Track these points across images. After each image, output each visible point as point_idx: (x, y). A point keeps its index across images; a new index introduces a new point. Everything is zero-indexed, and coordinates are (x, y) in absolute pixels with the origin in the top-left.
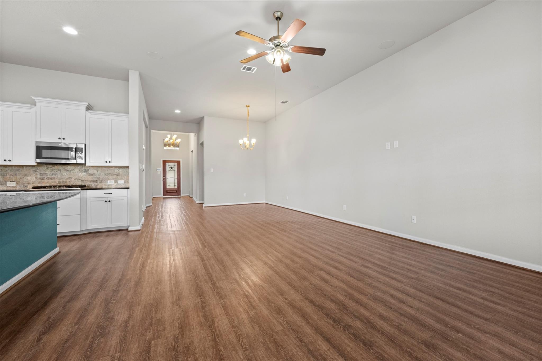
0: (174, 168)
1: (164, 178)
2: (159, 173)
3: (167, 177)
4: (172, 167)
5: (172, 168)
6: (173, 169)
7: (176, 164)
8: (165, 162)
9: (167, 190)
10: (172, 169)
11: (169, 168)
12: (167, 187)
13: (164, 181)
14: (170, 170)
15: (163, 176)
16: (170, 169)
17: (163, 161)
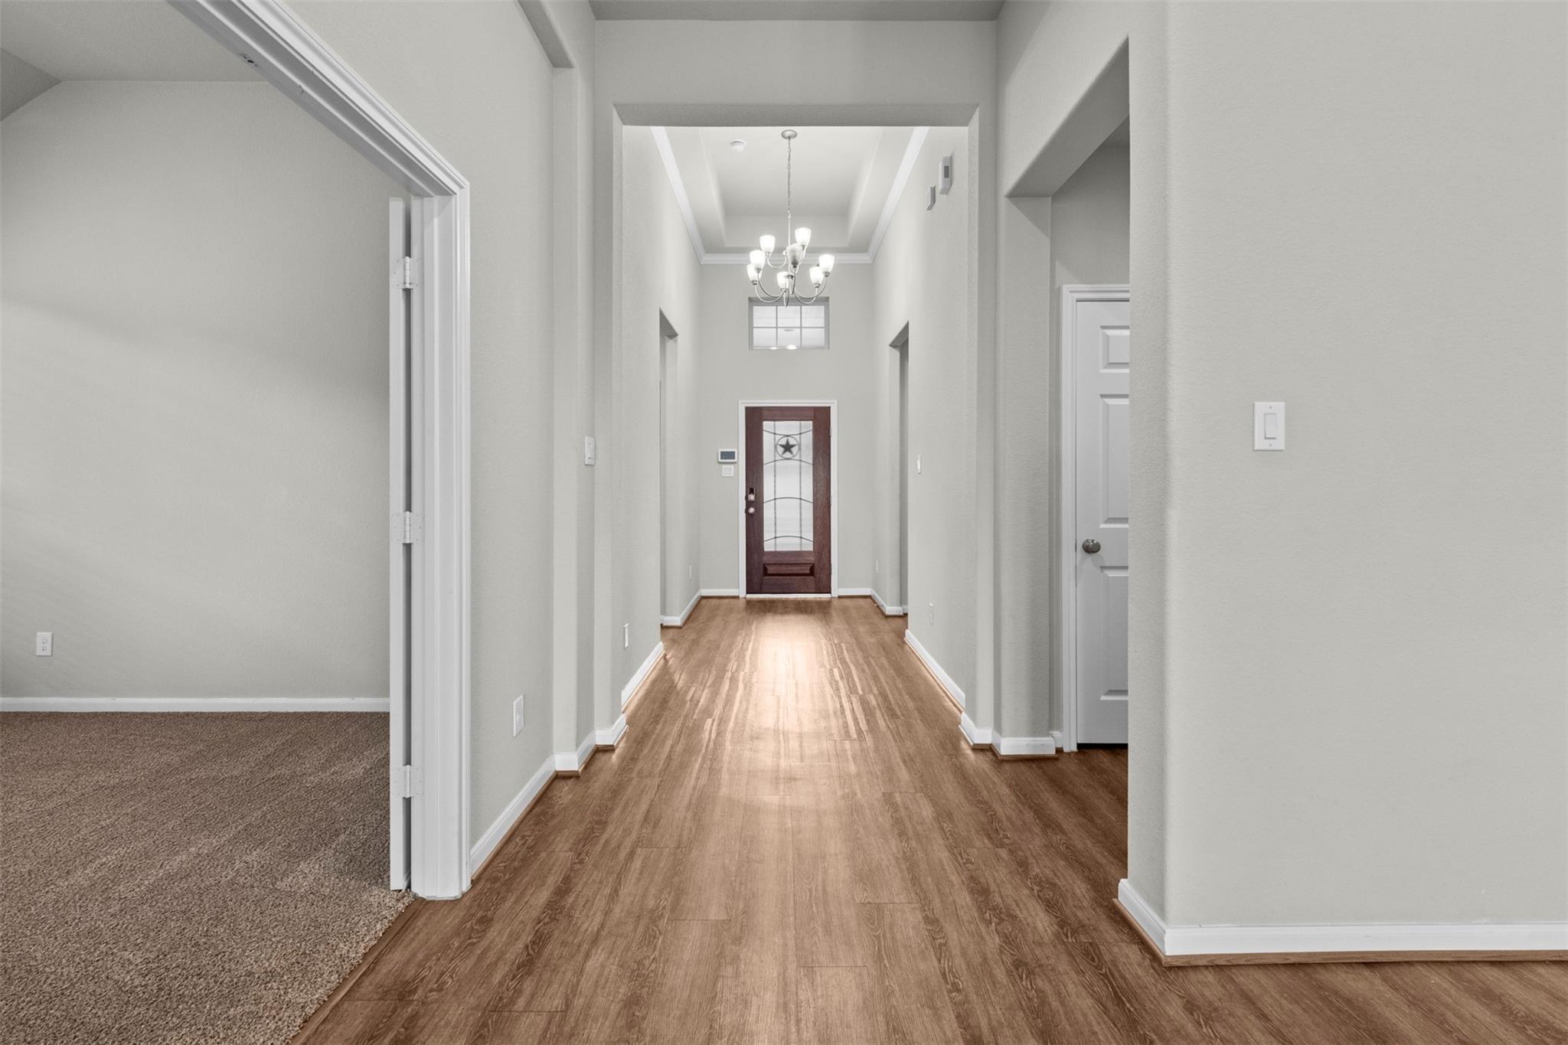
0: (800, 449)
1: (752, 497)
2: (728, 470)
3: (768, 493)
4: (792, 442)
5: (788, 448)
6: (795, 450)
7: (809, 425)
8: (755, 418)
9: (765, 559)
10: (788, 455)
11: (776, 447)
12: (768, 547)
13: (752, 515)
14: (778, 458)
15: (750, 490)
16: (781, 450)
17: (747, 409)
